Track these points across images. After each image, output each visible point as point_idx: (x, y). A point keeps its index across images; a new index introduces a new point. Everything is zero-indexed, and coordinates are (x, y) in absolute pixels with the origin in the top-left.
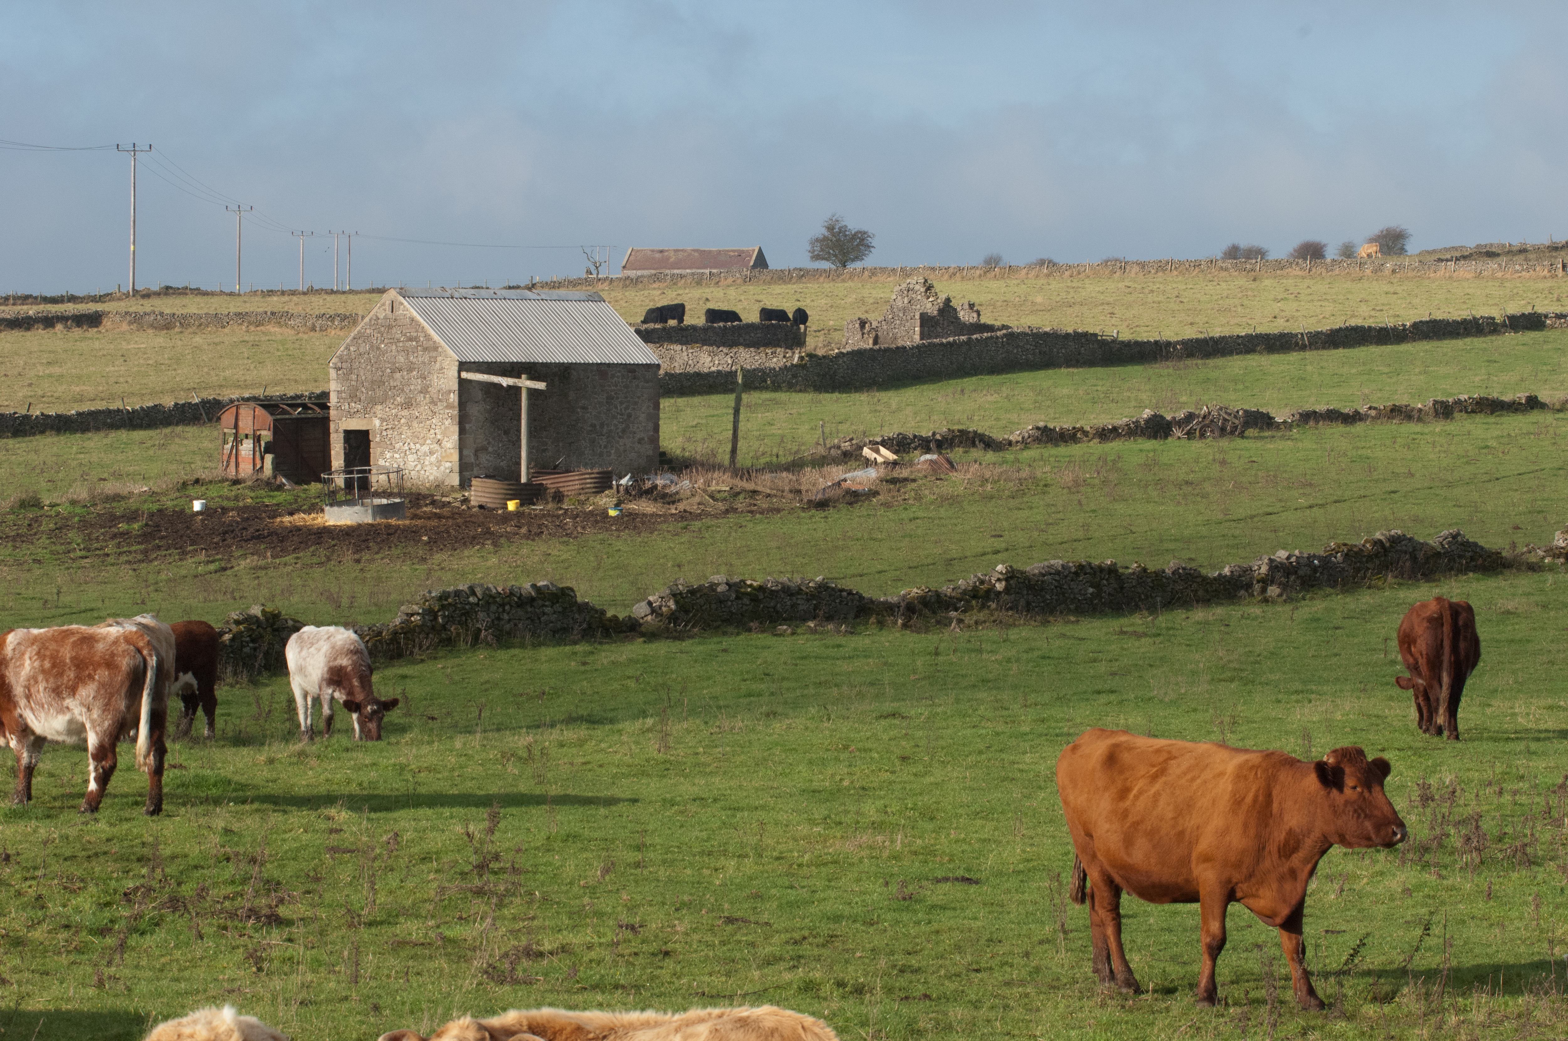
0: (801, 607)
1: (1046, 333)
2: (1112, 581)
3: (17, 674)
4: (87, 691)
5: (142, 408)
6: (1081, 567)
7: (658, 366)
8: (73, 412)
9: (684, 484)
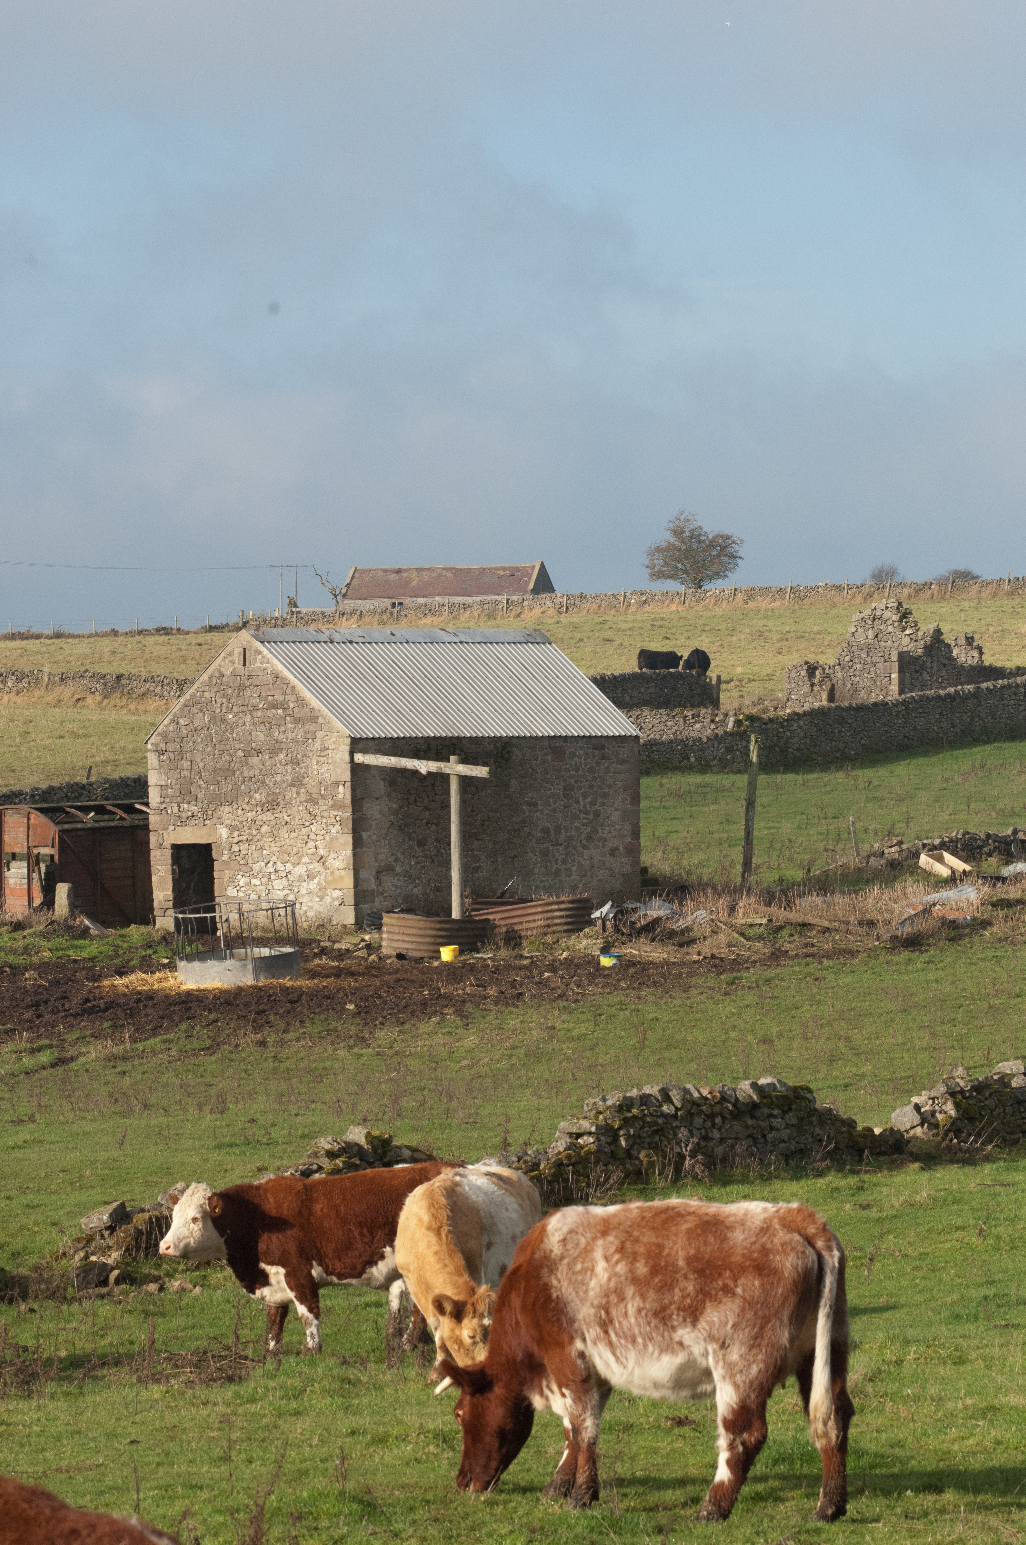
4: (719, 1316)
7: (637, 737)
9: (696, 914)
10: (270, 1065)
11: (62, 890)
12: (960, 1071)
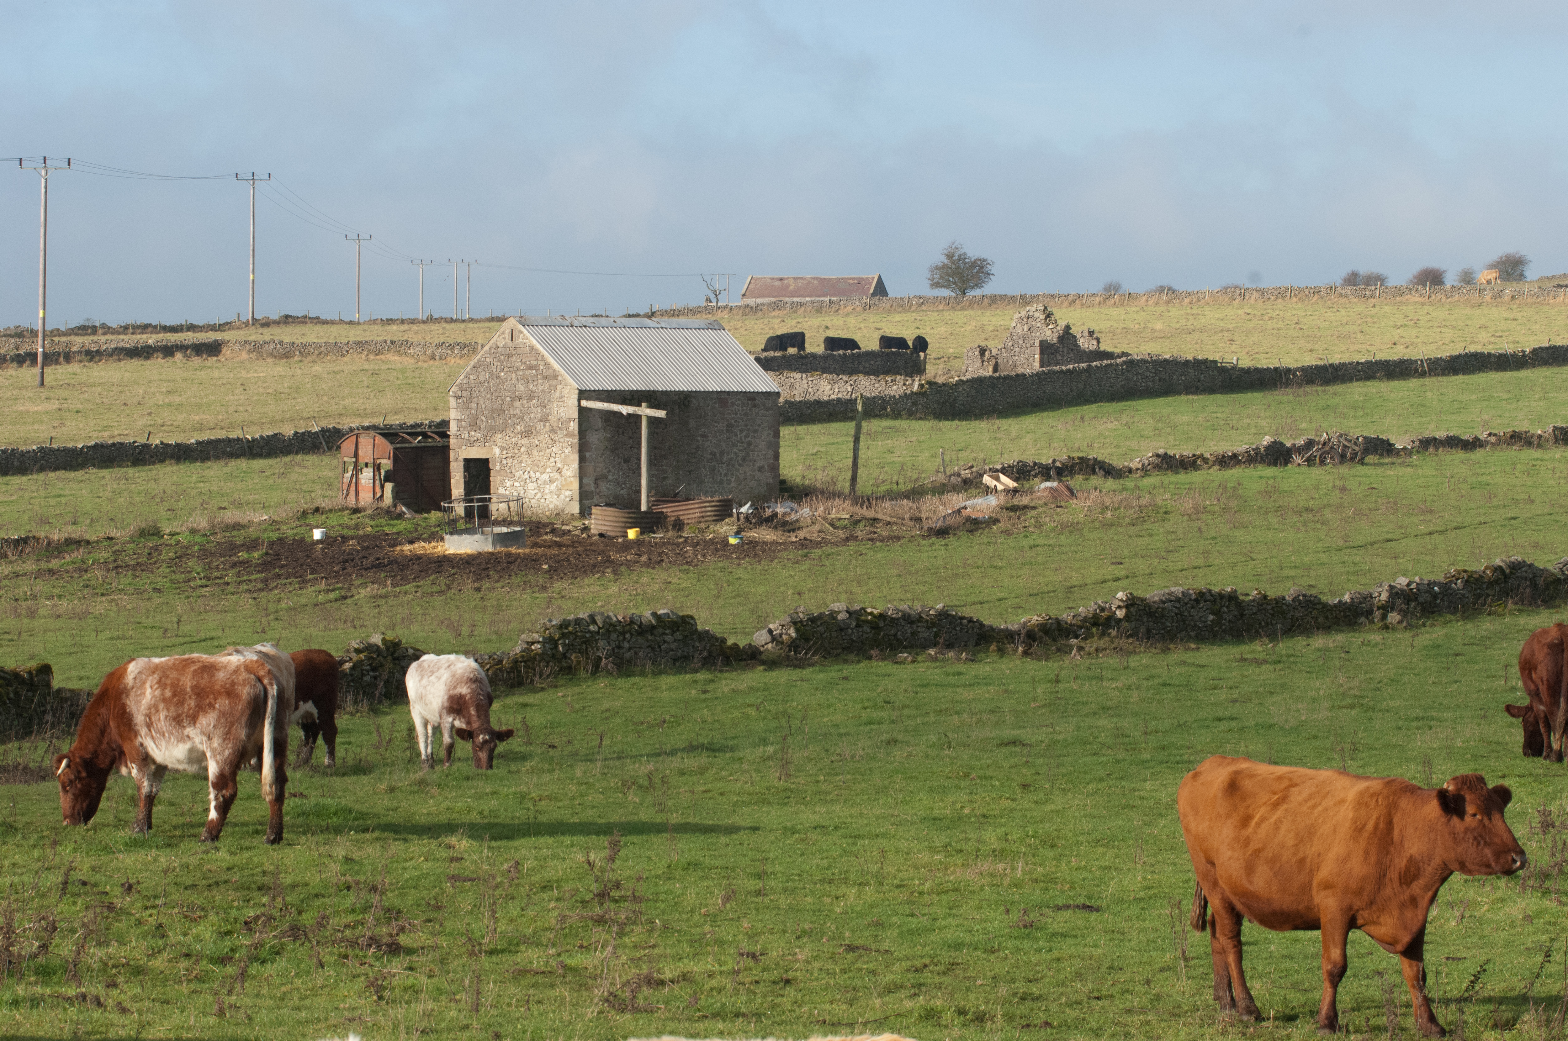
0: (921, 635)
1: (1166, 360)
2: (1232, 608)
3: (138, 703)
4: (208, 720)
5: (261, 437)
6: (1201, 594)
7: (778, 394)
8: (193, 441)
11: (389, 486)
12: (802, 608)
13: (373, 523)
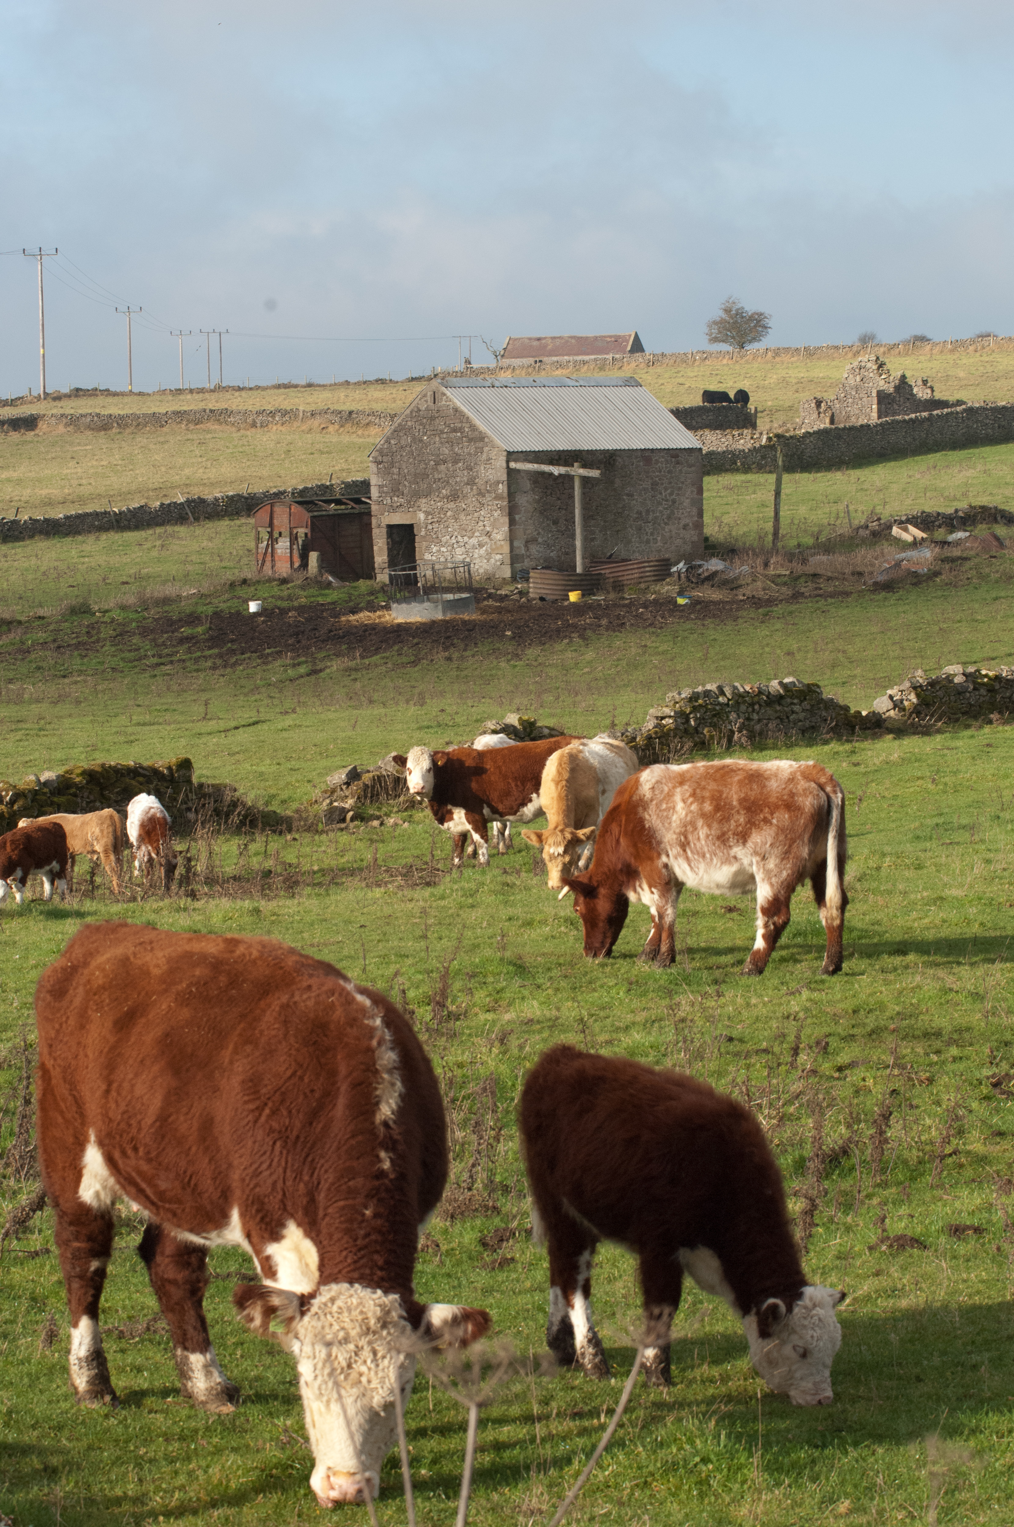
1: (1004, 407)
4: (761, 838)
5: (128, 509)
7: (700, 449)
8: (61, 516)
9: (741, 568)
10: (454, 673)
11: (313, 556)
12: (919, 672)
13: (305, 594)
